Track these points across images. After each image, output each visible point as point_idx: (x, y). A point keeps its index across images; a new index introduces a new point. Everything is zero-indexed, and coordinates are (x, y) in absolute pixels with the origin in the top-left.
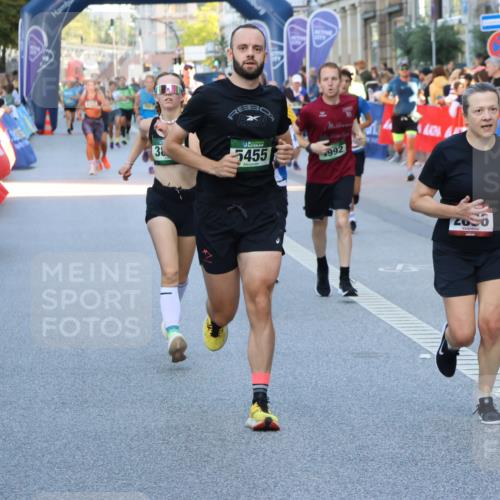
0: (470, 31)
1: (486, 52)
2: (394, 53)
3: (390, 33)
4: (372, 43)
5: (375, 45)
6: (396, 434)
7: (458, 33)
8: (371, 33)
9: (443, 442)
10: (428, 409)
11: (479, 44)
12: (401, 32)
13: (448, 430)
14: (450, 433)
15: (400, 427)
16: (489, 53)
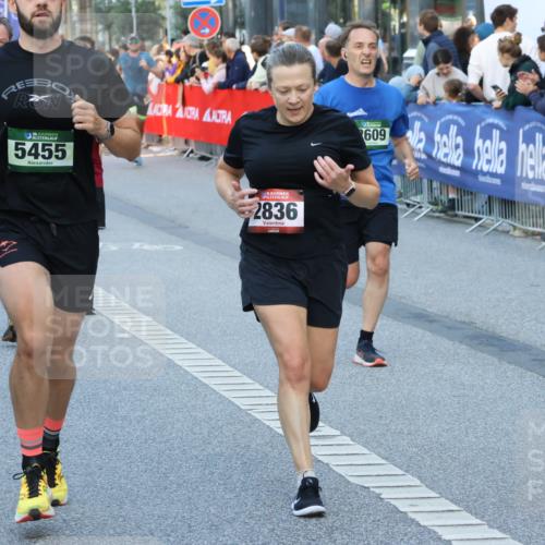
0: (171, 7)
1: (187, 28)
2: (94, 28)
3: (90, 6)
4: (71, 17)
5: (75, 18)
6: (92, 414)
7: (159, 8)
8: (71, 6)
9: (138, 422)
10: (125, 389)
11: (180, 20)
12: (101, 6)
13: (144, 410)
14: (146, 413)
15: (95, 407)
16: (190, 29)
